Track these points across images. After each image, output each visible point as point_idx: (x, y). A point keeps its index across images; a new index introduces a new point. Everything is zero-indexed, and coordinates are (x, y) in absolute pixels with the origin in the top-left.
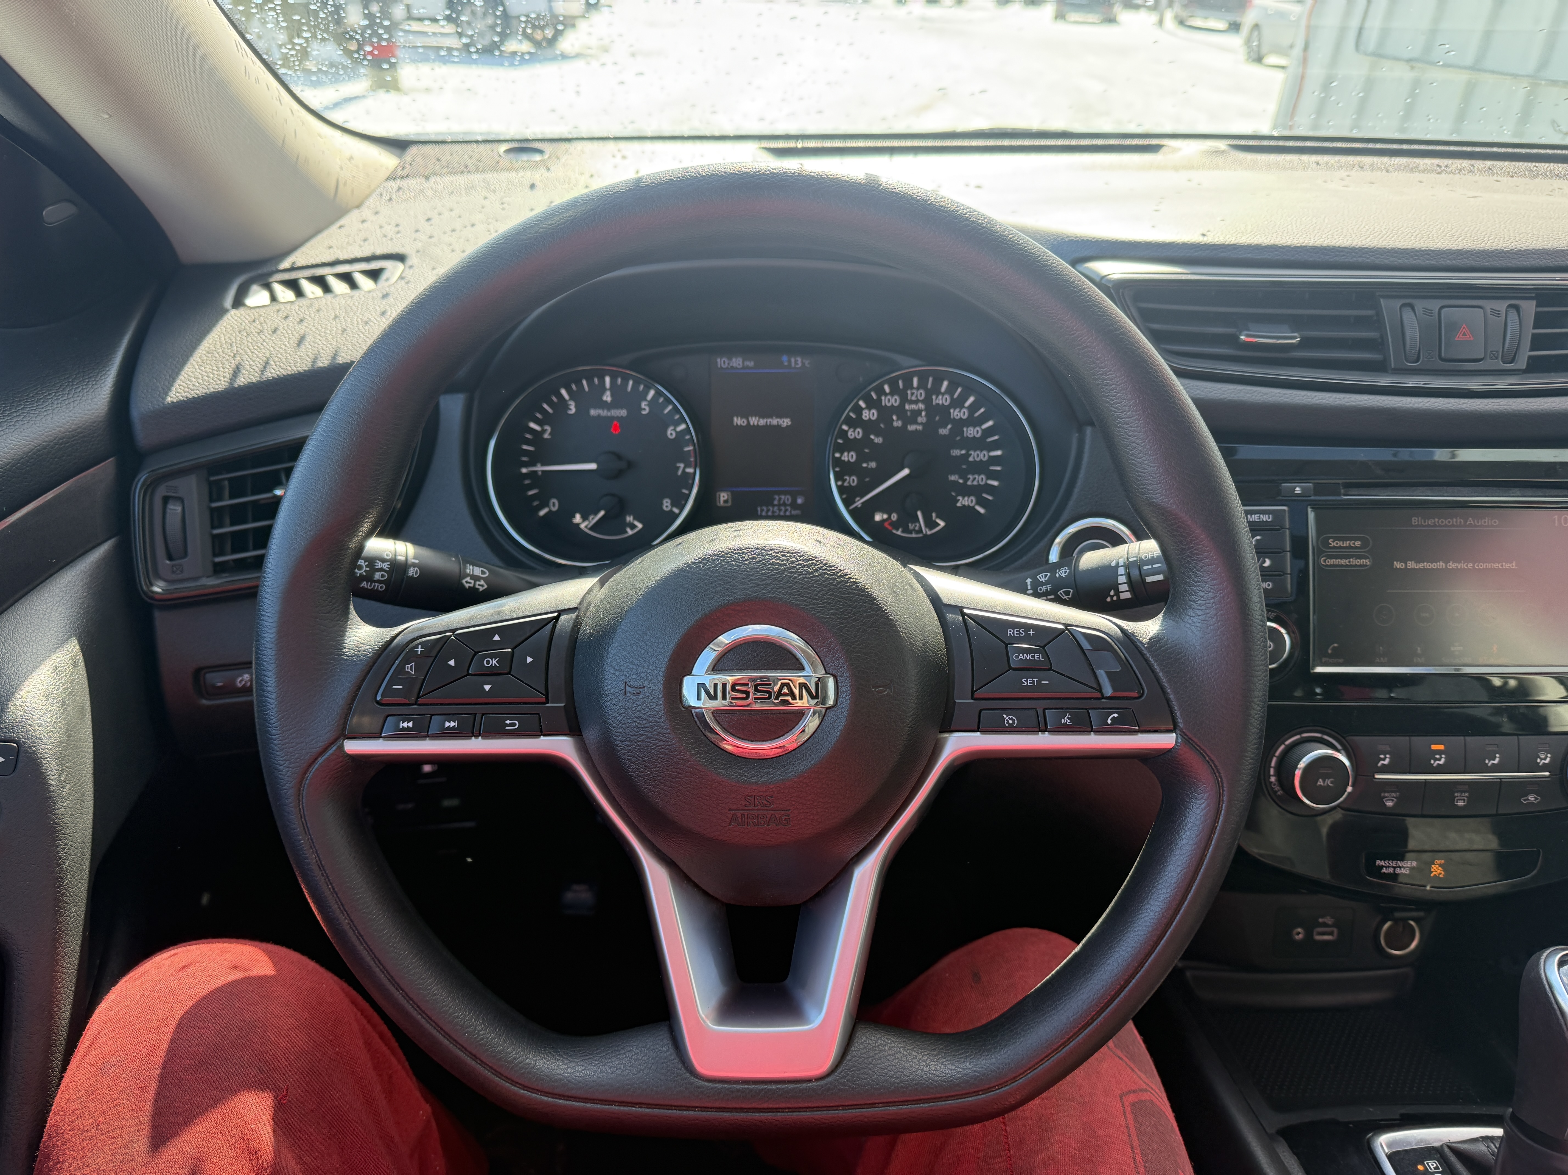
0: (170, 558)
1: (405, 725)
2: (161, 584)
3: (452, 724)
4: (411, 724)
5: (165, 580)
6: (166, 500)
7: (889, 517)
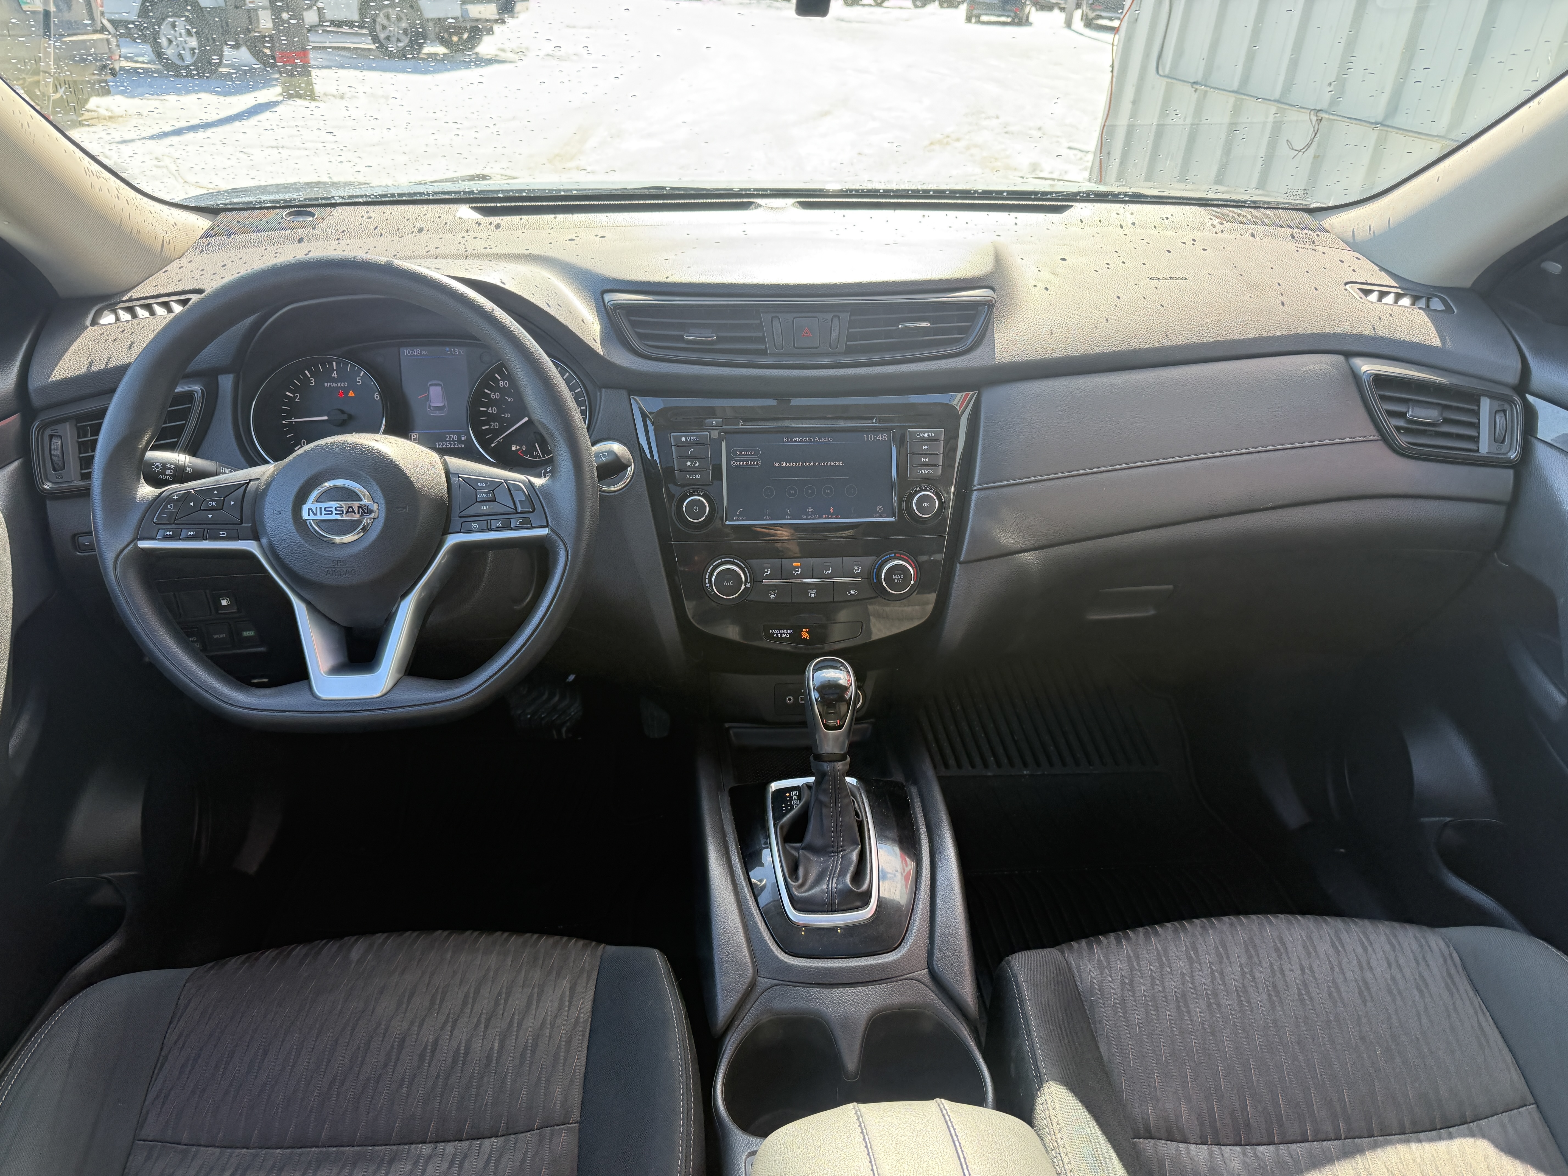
0: (55, 470)
1: (168, 533)
2: (49, 484)
3: (192, 533)
4: (171, 533)
5: (52, 482)
6: (51, 437)
7: (521, 448)
